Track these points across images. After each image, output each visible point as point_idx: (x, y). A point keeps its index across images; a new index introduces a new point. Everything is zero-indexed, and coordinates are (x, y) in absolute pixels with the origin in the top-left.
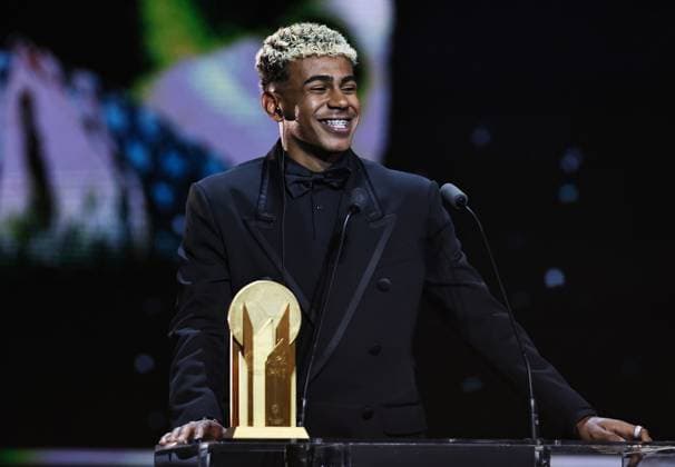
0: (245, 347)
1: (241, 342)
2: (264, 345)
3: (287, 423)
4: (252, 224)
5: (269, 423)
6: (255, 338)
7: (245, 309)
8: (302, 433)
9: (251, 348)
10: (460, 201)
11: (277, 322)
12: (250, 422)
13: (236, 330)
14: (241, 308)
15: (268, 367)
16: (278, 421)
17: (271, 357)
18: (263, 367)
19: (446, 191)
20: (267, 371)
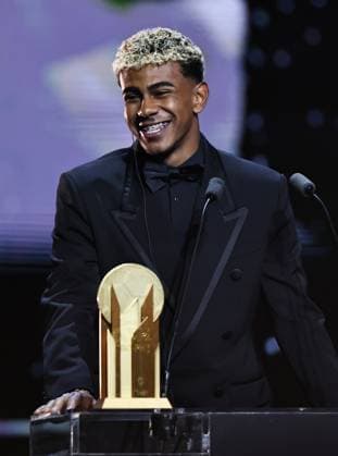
0: (113, 325)
1: (109, 320)
2: (130, 322)
3: (151, 394)
4: (117, 215)
5: (135, 395)
6: (122, 317)
7: (113, 291)
8: (165, 404)
9: (118, 326)
10: (308, 190)
11: (142, 302)
12: (118, 394)
13: (105, 309)
14: (109, 288)
15: (134, 343)
16: (143, 393)
17: (137, 334)
18: (130, 343)
19: (295, 181)
20: (133, 346)
